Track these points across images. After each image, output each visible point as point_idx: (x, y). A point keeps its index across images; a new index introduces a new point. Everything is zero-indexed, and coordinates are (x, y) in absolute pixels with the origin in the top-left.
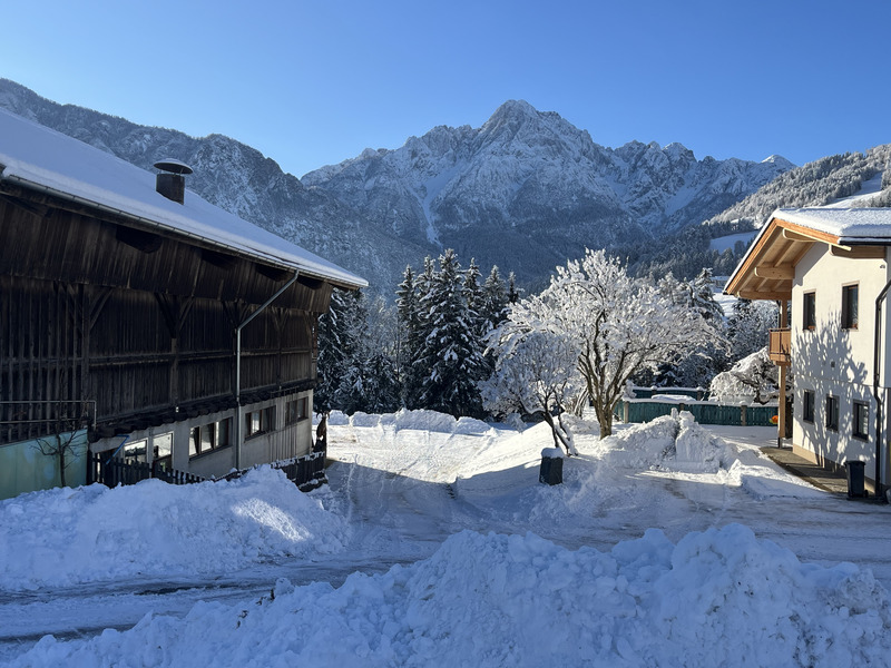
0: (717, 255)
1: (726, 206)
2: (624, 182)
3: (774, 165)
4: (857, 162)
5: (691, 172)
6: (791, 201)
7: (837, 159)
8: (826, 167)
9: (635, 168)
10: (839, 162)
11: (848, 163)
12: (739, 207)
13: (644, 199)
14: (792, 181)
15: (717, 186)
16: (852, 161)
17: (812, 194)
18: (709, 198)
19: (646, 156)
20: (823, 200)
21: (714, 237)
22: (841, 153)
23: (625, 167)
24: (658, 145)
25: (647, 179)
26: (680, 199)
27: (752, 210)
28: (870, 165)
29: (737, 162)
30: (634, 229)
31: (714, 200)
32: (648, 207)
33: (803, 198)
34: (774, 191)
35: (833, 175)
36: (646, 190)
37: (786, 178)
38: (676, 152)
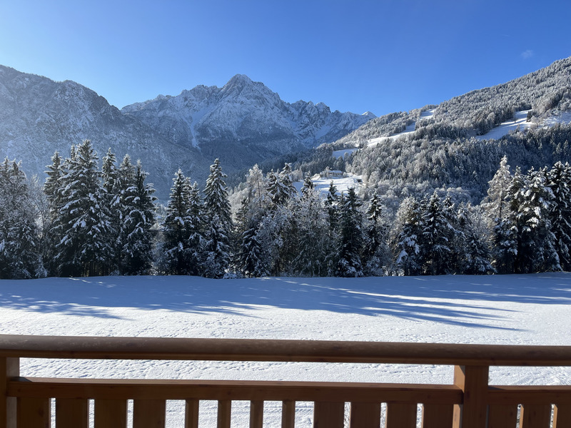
0: (335, 159)
1: (343, 136)
2: (296, 121)
3: (368, 116)
4: (404, 116)
5: (329, 118)
6: (373, 134)
7: (395, 114)
8: (391, 118)
9: (301, 114)
11: (401, 117)
12: (349, 136)
13: (305, 130)
14: (374, 124)
15: (341, 125)
16: (402, 116)
17: (383, 131)
18: (336, 131)
19: (307, 108)
20: (388, 134)
21: (335, 150)
22: (398, 112)
23: (297, 113)
24: (312, 103)
25: (307, 120)
26: (325, 130)
27: (355, 137)
28: (410, 118)
29: (350, 114)
30: (300, 145)
31: (339, 132)
32: (307, 134)
33: (379, 133)
34: (366, 129)
35: (393, 122)
36: (306, 126)
37: (372, 122)
38: (321, 107)
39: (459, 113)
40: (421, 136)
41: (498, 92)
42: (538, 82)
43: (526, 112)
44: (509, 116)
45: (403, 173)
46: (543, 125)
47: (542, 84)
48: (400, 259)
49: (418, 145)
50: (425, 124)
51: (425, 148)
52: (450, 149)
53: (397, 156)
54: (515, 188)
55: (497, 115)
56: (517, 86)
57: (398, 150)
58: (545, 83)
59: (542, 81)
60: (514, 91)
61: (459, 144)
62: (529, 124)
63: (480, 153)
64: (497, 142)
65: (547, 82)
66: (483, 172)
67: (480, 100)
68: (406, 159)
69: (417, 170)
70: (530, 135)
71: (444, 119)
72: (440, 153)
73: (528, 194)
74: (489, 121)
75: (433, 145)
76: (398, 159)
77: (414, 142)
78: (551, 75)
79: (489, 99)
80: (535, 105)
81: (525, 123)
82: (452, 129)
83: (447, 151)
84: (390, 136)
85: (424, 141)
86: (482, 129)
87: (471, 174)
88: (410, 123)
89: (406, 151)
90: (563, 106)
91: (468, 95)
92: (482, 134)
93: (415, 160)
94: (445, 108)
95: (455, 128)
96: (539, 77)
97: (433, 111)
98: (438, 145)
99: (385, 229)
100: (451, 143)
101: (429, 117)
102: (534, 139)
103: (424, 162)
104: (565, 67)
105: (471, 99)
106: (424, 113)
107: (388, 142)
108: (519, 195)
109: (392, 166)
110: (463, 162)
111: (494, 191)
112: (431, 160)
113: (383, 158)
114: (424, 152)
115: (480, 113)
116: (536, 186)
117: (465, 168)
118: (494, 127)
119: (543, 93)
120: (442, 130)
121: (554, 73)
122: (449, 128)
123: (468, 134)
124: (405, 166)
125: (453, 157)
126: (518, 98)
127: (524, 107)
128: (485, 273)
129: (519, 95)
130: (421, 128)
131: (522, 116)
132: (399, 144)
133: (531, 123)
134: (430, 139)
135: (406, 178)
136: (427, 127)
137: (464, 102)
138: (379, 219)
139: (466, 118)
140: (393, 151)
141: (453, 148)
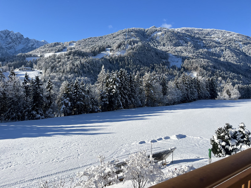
0: (27, 62)
1: (32, 50)
2: (3, 40)
3: (44, 42)
4: (62, 45)
5: (23, 41)
6: (47, 51)
7: (58, 43)
8: (56, 44)
9: (7, 37)
10: (58, 44)
12: (35, 51)
13: (10, 45)
14: (47, 46)
15: (30, 45)
16: (61, 44)
17: (52, 50)
18: (27, 48)
19: (10, 34)
20: (54, 52)
21: (27, 57)
23: (4, 36)
24: (13, 32)
25: (10, 40)
26: (21, 46)
27: (38, 52)
28: (65, 46)
29: (35, 40)
30: (6, 53)
31: (29, 48)
32: (10, 48)
33: (50, 51)
34: (43, 48)
35: (57, 47)
36: (10, 43)
37: (46, 45)
38: (19, 34)
39: (85, 46)
40: (70, 54)
41: (100, 39)
42: (113, 38)
43: (110, 49)
44: (104, 49)
45: (62, 70)
46: (115, 54)
47: (115, 38)
48: (62, 109)
49: (69, 58)
50: (71, 49)
51: (72, 60)
52: (82, 61)
53: (59, 62)
54: (107, 78)
55: (99, 48)
56: (106, 38)
57: (60, 60)
58: (116, 38)
59: (115, 37)
60: (105, 40)
61: (86, 59)
62: (111, 54)
63: (94, 63)
64: (100, 59)
65: (117, 38)
66: (95, 71)
67: (93, 41)
68: (63, 64)
69: (68, 69)
70: (111, 58)
71: (79, 48)
72: (78, 62)
73: (111, 80)
74: (97, 51)
75: (75, 58)
76: (59, 64)
77: (67, 56)
78: (118, 35)
79: (96, 42)
80: (113, 46)
81: (109, 53)
82: (83, 52)
83: (81, 62)
84: (55, 53)
85: (71, 57)
86: (94, 53)
87: (91, 72)
88: (65, 48)
89: (63, 60)
90: (122, 48)
91: (89, 39)
92: (94, 56)
93: (67, 64)
94: (79, 43)
95: (84, 52)
96: (114, 35)
97: (74, 44)
98: (77, 59)
99: (55, 96)
100: (82, 58)
101: (73, 46)
102: (113, 60)
103: (71, 66)
104: (123, 33)
105: (90, 40)
106: (70, 44)
107: (55, 55)
108: (109, 81)
109: (57, 67)
110: (87, 67)
111: (100, 79)
112: (74, 65)
113: (53, 63)
114: (71, 61)
115: (93, 47)
116: (114, 77)
117: (88, 69)
118: (99, 53)
119: (115, 42)
120: (78, 52)
121: (119, 35)
122: (81, 52)
123: (89, 55)
124: (63, 67)
125: (83, 64)
126: (107, 43)
127: (109, 47)
128: (97, 112)
129: (107, 42)
130: (69, 51)
131: (108, 50)
132: (60, 57)
133: (111, 53)
134: (74, 56)
135: (64, 72)
136: (72, 50)
137: (87, 41)
138: (52, 91)
139: (88, 49)
140: (57, 60)
141: (83, 61)
